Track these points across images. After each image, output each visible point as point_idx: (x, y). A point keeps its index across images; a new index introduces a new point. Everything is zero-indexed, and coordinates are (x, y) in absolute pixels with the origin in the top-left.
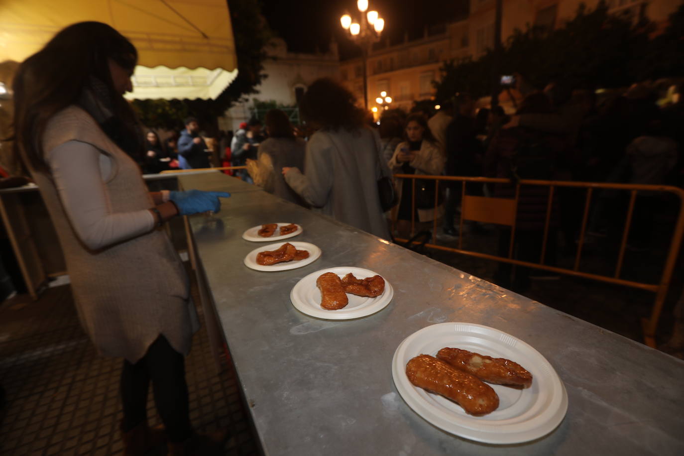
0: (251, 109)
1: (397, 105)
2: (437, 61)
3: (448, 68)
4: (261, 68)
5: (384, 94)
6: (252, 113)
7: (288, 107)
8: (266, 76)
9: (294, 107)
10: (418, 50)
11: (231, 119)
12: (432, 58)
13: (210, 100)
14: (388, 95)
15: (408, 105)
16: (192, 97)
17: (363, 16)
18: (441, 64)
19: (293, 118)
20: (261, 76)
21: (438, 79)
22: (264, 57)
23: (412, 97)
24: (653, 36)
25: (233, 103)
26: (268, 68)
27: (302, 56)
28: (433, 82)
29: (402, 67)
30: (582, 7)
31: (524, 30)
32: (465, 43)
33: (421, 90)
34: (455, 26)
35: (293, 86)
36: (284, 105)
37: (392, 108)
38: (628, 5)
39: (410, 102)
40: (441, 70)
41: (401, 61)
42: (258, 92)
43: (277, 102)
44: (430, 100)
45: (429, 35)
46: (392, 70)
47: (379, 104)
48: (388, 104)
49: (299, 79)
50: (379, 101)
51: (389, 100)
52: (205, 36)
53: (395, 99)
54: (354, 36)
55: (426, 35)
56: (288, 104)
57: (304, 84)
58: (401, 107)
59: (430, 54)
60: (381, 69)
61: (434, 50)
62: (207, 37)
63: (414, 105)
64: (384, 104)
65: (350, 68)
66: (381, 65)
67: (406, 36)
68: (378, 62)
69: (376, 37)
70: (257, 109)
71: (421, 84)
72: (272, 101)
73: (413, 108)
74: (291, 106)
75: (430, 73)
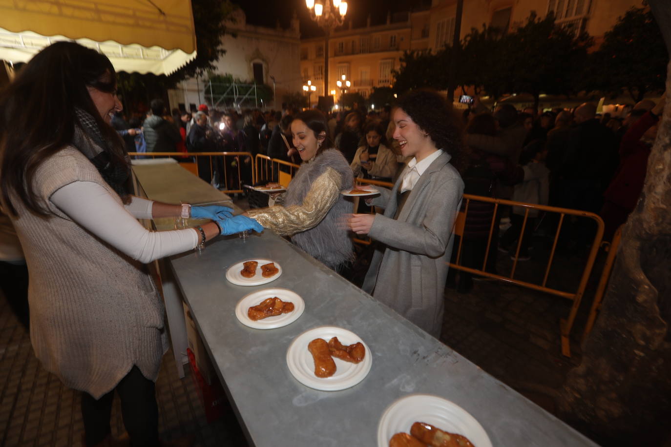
0: (204, 81)
1: (356, 89)
2: (398, 50)
3: (408, 58)
4: (219, 43)
5: (344, 77)
6: (206, 86)
7: (245, 82)
8: (223, 52)
9: (252, 83)
10: (380, 36)
11: (183, 90)
12: (393, 46)
13: (163, 75)
14: (348, 79)
15: (367, 91)
18: (401, 53)
19: (249, 95)
20: (218, 51)
21: (398, 68)
22: (223, 31)
23: (371, 83)
24: (591, 50)
25: (188, 77)
26: (226, 42)
27: (261, 30)
28: (393, 71)
29: (362, 51)
30: (534, 14)
31: (481, 30)
32: (425, 34)
33: (380, 77)
34: (417, 15)
35: (250, 61)
36: (241, 80)
37: (351, 92)
38: (573, 17)
39: (369, 88)
40: (401, 60)
41: (363, 45)
42: (214, 68)
43: (234, 77)
44: (389, 88)
45: (392, 22)
46: (353, 53)
47: (338, 87)
48: (347, 88)
49: (257, 54)
50: (339, 84)
51: (348, 84)
52: (161, 12)
53: (354, 84)
54: (318, 17)
55: (388, 22)
56: (245, 80)
57: (263, 60)
58: (360, 92)
59: (391, 41)
60: (342, 51)
61: (395, 37)
62: (164, 14)
63: (373, 91)
64: (344, 88)
65: (311, 47)
66: (342, 47)
67: (369, 20)
68: (340, 44)
69: (340, 21)
70: (212, 82)
71: (381, 71)
72: (228, 75)
73: (371, 94)
74: (248, 81)
75: (390, 60)
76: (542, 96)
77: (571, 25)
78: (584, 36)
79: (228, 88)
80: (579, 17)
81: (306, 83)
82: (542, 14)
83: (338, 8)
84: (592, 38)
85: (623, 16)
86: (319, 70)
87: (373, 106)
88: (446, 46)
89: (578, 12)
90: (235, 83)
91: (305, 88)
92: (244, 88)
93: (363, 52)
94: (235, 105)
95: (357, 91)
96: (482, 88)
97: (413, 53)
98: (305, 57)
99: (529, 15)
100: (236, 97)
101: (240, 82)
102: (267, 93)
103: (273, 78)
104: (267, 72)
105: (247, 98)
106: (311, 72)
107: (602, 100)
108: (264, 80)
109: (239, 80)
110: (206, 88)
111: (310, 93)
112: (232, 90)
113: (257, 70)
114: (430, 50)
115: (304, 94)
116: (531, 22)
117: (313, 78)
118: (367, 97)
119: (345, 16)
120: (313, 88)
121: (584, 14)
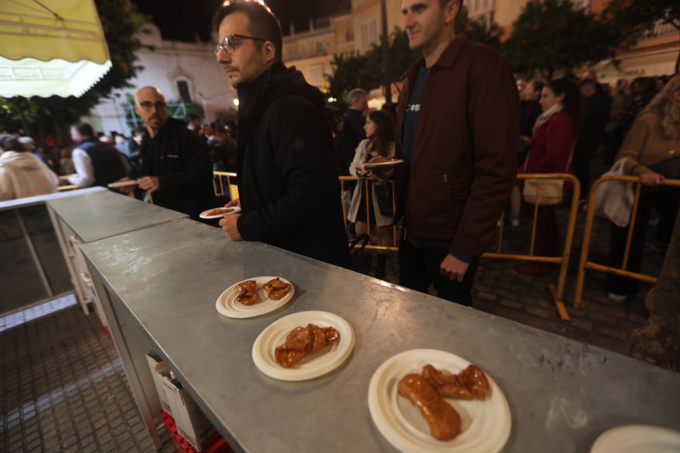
0: (124, 105)
2: (325, 54)
3: (338, 61)
4: (134, 58)
6: (126, 110)
7: (171, 102)
8: (141, 68)
9: (179, 102)
10: (305, 43)
11: (99, 117)
12: (320, 51)
13: (72, 97)
16: (45, 93)
18: (331, 58)
19: (179, 114)
20: (135, 68)
21: (330, 73)
22: (138, 45)
24: (503, 39)
25: (102, 99)
26: (142, 58)
27: (180, 45)
28: (324, 75)
32: (349, 37)
34: (338, 20)
35: (173, 79)
38: (481, 11)
40: (332, 63)
42: (133, 86)
45: (315, 28)
49: (180, 71)
52: (58, 18)
55: (312, 28)
56: (170, 99)
57: (187, 76)
59: (318, 47)
61: (321, 43)
62: (61, 19)
67: (292, 28)
74: (174, 101)
75: (319, 66)
77: (482, 17)
78: (495, 27)
80: (485, 10)
84: (502, 27)
88: (374, 45)
89: (485, 5)
97: (342, 55)
103: (201, 94)
104: (194, 89)
108: (192, 97)
113: (183, 88)
114: (358, 51)
121: (490, 8)
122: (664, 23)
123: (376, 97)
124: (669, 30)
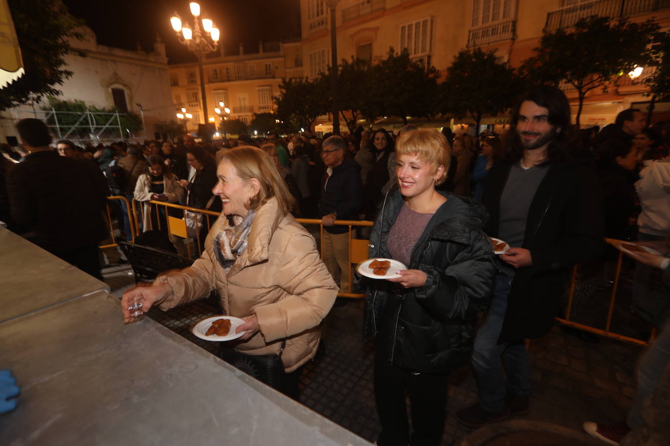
1: (236, 116)
2: (273, 77)
3: (286, 85)
4: (61, 62)
5: (222, 104)
7: (103, 110)
8: (69, 74)
9: (113, 111)
10: (254, 63)
12: (268, 74)
14: (227, 106)
15: (248, 117)
17: (196, 21)
18: (279, 81)
19: (111, 124)
20: (61, 73)
21: (277, 94)
22: (65, 48)
23: (251, 109)
24: (440, 81)
26: (71, 63)
27: (118, 52)
28: (272, 98)
29: (239, 78)
30: (392, 50)
31: (350, 61)
32: (298, 63)
33: (260, 103)
34: (288, 47)
35: (107, 86)
36: (97, 107)
37: (231, 119)
38: (420, 54)
39: (250, 114)
40: (280, 87)
41: (238, 72)
42: (57, 93)
43: (87, 104)
44: (270, 114)
45: (264, 51)
46: (229, 80)
47: (217, 114)
48: (227, 115)
49: (116, 78)
50: (218, 111)
51: (227, 111)
53: (234, 110)
54: (187, 40)
55: (261, 50)
56: (102, 107)
57: (125, 85)
58: (241, 118)
59: (267, 70)
60: (217, 78)
61: (269, 65)
63: (254, 118)
64: (223, 115)
65: (181, 73)
66: (216, 74)
67: (241, 48)
68: (213, 71)
69: (213, 47)
70: (55, 110)
71: (259, 97)
72: (78, 100)
73: (253, 120)
74: (107, 109)
75: (268, 87)
76: (408, 118)
77: (421, 61)
78: (433, 70)
79: (80, 116)
80: (423, 54)
81: (179, 110)
82: (398, 51)
83: (210, 33)
84: (438, 71)
85: (457, 55)
86: (193, 97)
87: (256, 132)
88: (322, 74)
89: (423, 50)
90: (90, 111)
91: (180, 116)
92: (102, 117)
93: (239, 80)
94: (92, 136)
95: (237, 118)
96: (359, 112)
97: (291, 80)
98: (175, 83)
99: (388, 50)
100: (92, 127)
101: (97, 110)
102: (134, 122)
103: (139, 105)
104: (131, 99)
105: (108, 128)
106: (184, 99)
107: (452, 120)
108: (129, 107)
109: (94, 107)
110: (48, 117)
111: (185, 121)
112: (86, 119)
113: (118, 96)
114: (307, 78)
115: (179, 123)
116: (391, 57)
117: (187, 105)
118: (249, 123)
119: (218, 42)
120: (189, 116)
121: (427, 52)
122: (566, 83)
123: (322, 122)
124: (569, 88)
